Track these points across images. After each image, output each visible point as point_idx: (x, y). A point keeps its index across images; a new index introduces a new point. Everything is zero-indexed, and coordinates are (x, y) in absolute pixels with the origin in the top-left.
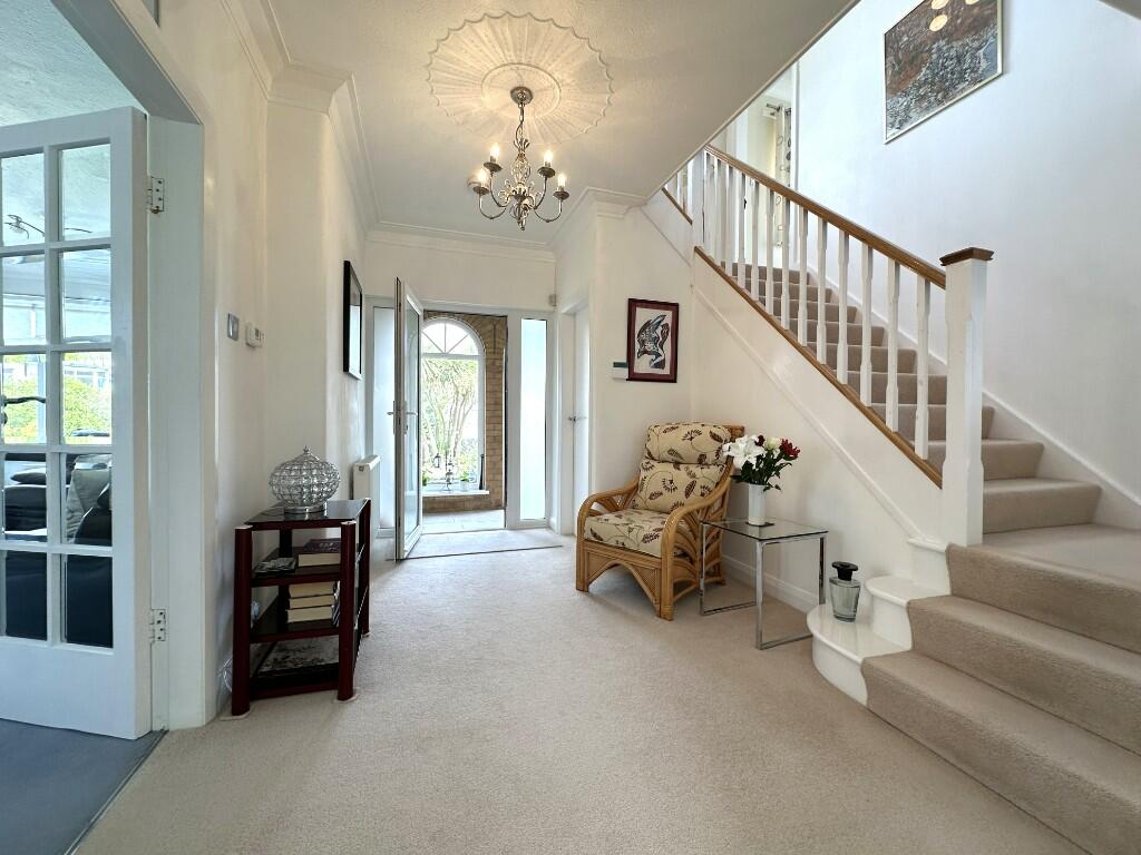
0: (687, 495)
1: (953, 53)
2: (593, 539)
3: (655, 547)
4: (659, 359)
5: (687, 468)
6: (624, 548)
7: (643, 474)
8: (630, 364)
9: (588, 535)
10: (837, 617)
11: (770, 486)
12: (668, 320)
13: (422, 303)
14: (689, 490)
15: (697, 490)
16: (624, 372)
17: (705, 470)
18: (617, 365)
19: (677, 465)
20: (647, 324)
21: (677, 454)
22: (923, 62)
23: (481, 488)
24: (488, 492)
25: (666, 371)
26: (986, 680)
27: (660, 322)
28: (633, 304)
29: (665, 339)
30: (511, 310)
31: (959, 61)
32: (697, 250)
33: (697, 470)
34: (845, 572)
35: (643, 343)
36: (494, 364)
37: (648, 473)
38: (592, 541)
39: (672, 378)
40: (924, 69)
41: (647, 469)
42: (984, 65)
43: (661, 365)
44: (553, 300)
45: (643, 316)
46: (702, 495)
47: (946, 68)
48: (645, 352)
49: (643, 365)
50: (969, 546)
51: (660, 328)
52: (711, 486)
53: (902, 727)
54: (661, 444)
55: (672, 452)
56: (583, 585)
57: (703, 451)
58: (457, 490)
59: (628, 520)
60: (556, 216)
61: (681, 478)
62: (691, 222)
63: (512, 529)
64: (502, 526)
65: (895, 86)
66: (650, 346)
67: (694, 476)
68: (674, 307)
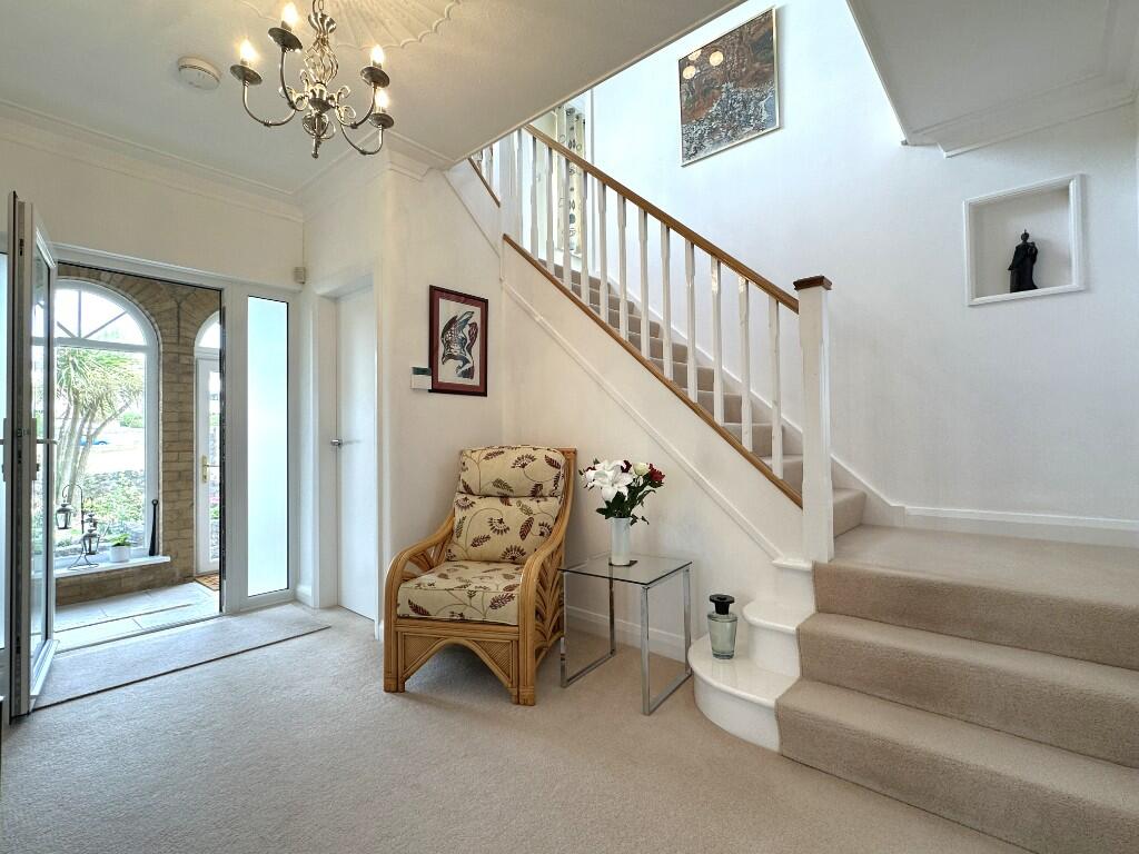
0: (523, 535)
1: (739, 97)
2: (413, 615)
3: (509, 613)
4: (467, 366)
5: (519, 503)
6: (463, 620)
7: (459, 514)
8: (432, 370)
9: (404, 609)
10: (716, 656)
11: (635, 519)
12: (477, 318)
13: (58, 250)
14: (525, 530)
15: (536, 529)
16: (426, 381)
17: (542, 503)
18: (418, 371)
19: (504, 499)
20: (453, 321)
21: (505, 486)
22: (715, 98)
23: (152, 552)
24: (168, 559)
25: (475, 381)
26: (876, 694)
27: (467, 320)
28: (436, 293)
29: (473, 340)
30: (231, 282)
31: (745, 106)
32: (506, 238)
33: (532, 504)
34: (722, 604)
35: (448, 344)
36: (177, 361)
37: (468, 513)
38: (408, 618)
39: (481, 391)
40: (715, 105)
41: (466, 508)
42: (765, 115)
43: (468, 374)
44: (301, 275)
45: (448, 309)
46: (542, 534)
47: (734, 109)
48: (451, 356)
49: (449, 372)
50: (830, 561)
51: (467, 328)
52: (551, 522)
53: (822, 766)
54: (483, 472)
55: (498, 483)
56: (395, 684)
57: (538, 481)
58: (105, 562)
59: (460, 579)
60: (376, 149)
61: (513, 515)
62: (498, 204)
63: (235, 613)
64: (216, 611)
65: (689, 114)
66: (456, 349)
67: (528, 512)
68: (483, 303)
